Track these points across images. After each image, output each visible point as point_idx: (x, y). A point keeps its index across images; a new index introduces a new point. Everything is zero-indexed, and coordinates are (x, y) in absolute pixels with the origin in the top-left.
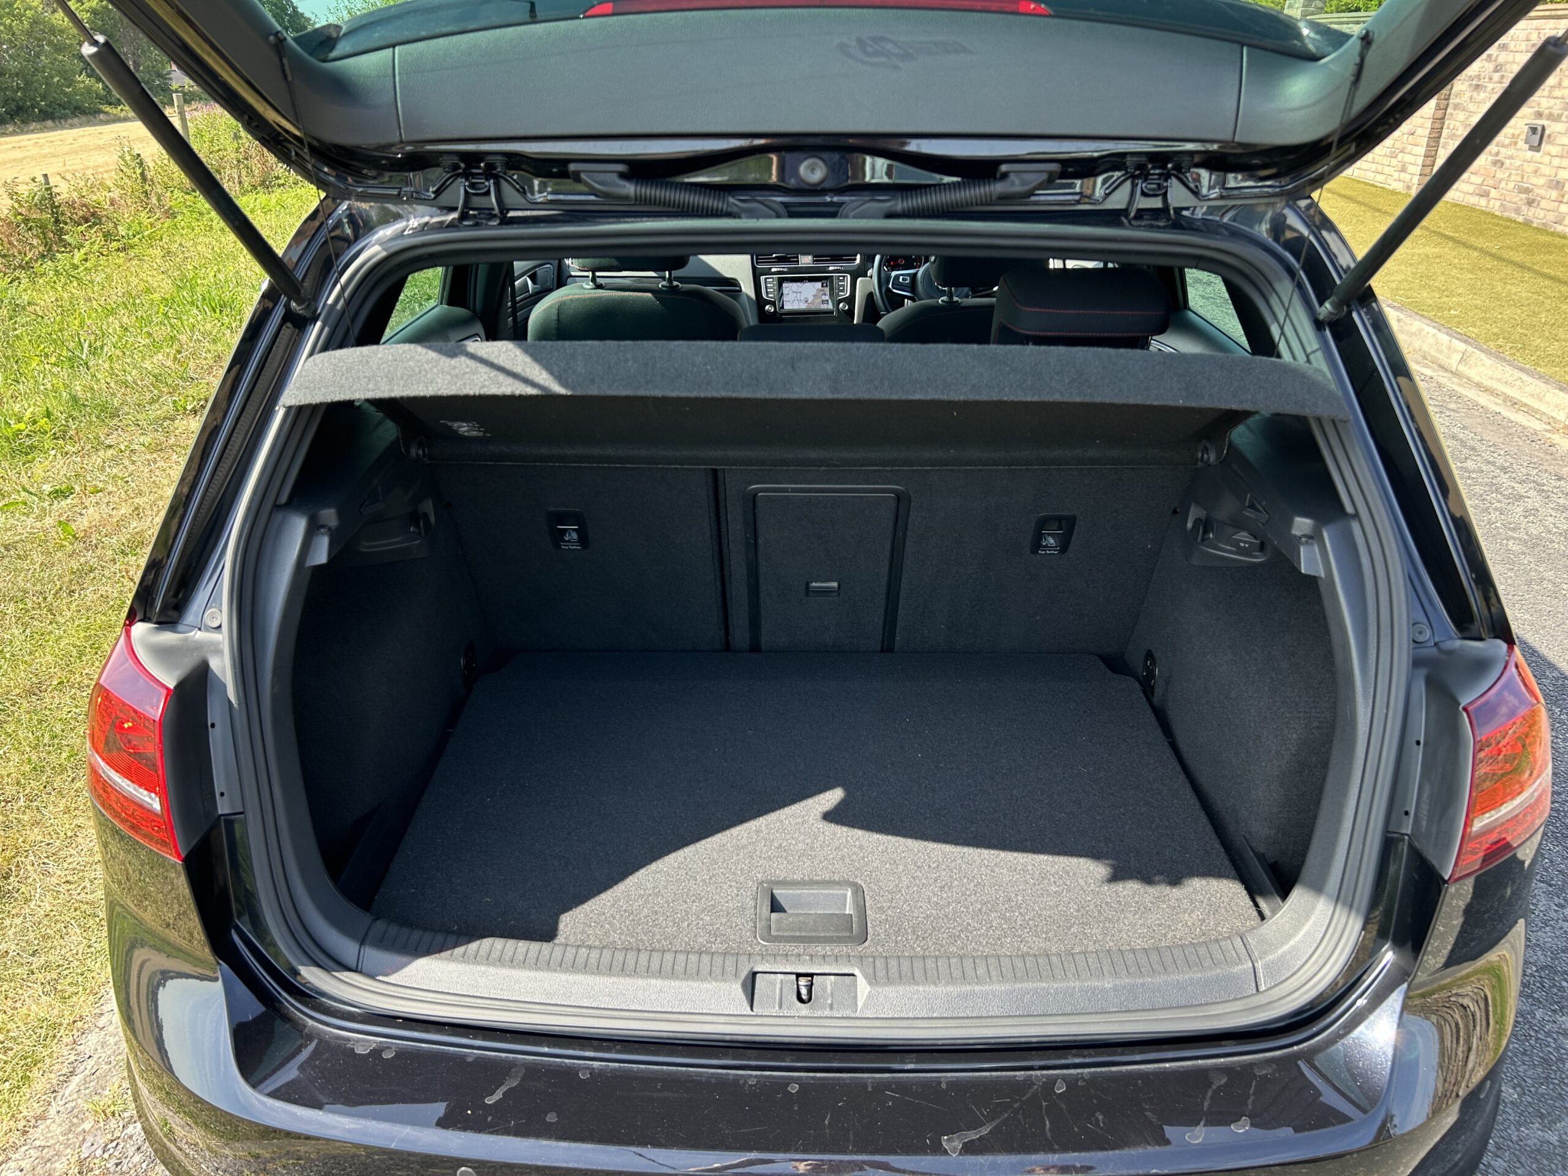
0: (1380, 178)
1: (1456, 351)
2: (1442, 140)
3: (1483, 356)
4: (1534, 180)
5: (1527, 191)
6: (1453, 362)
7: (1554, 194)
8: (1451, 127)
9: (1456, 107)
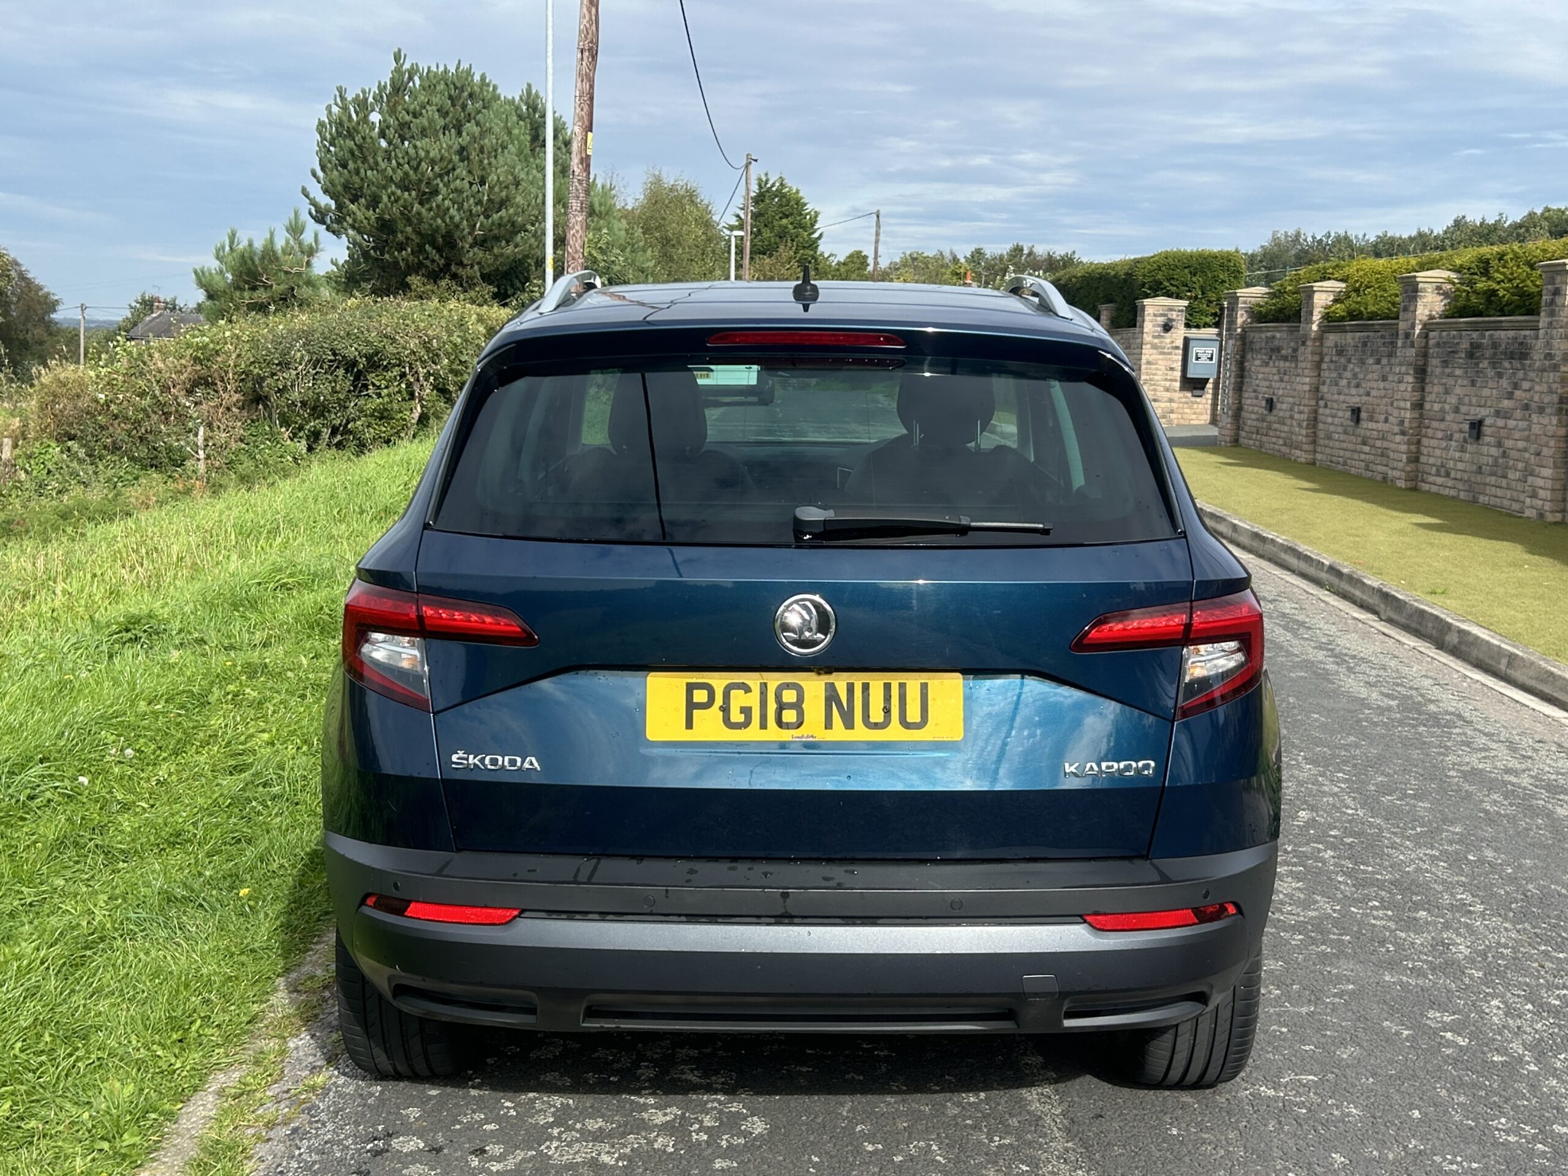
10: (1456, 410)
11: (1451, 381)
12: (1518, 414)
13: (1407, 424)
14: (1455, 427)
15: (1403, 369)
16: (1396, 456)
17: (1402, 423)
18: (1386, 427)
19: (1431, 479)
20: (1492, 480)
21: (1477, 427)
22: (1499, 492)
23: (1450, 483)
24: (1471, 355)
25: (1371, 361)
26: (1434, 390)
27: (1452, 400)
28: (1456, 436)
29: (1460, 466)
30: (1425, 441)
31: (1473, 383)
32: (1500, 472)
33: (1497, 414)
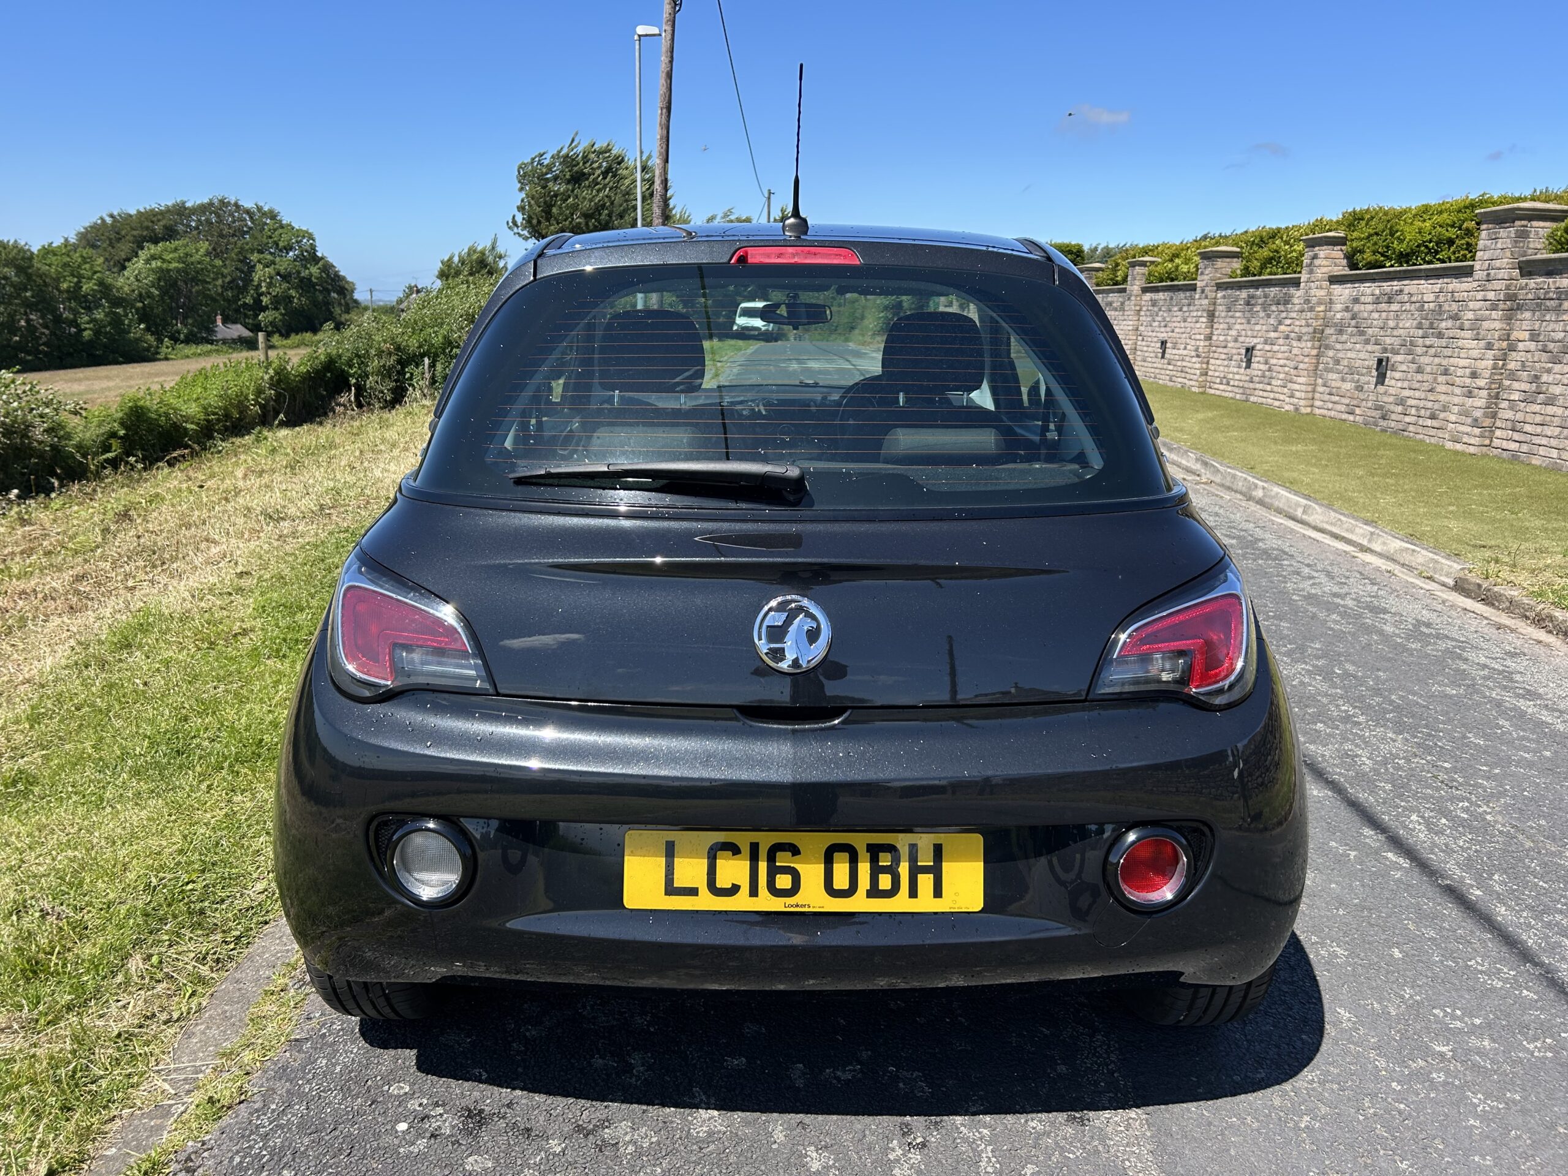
1: (1301, 505)
3: (1317, 506)
4: (1385, 399)
5: (1380, 408)
6: (1299, 513)
7: (1400, 409)
10: (1236, 341)
11: (1232, 321)
12: (1281, 341)
13: (1201, 349)
14: (1234, 351)
15: (1199, 314)
16: (1192, 371)
17: (1197, 350)
18: (1185, 352)
19: (1216, 386)
20: (1261, 386)
21: (1249, 351)
22: (1265, 394)
23: (1230, 388)
24: (1248, 304)
25: (1176, 309)
26: (1220, 327)
27: (1234, 333)
28: (1235, 357)
29: (1237, 377)
30: (1212, 361)
31: (1249, 323)
32: (1266, 380)
33: (1266, 342)
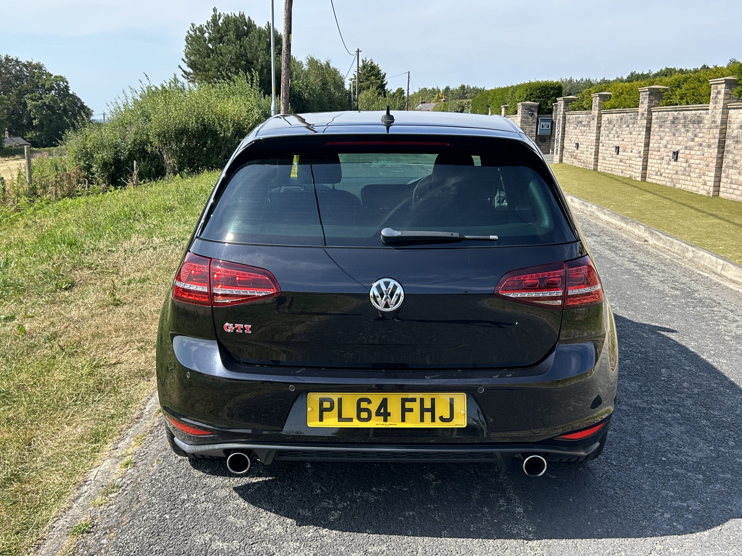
0: (695, 189)
1: (720, 264)
2: (723, 169)
3: (731, 266)
6: (719, 270)
8: (727, 162)
9: (728, 152)
10: (666, 147)
11: (663, 134)
12: (697, 148)
14: (665, 154)
15: (641, 129)
16: (637, 167)
17: (640, 152)
19: (653, 177)
20: (683, 177)
21: (676, 154)
23: (662, 179)
24: (673, 122)
25: (625, 126)
26: (654, 138)
27: (664, 142)
28: (665, 158)
30: (650, 160)
31: (674, 135)
32: (687, 174)
33: (686, 148)
